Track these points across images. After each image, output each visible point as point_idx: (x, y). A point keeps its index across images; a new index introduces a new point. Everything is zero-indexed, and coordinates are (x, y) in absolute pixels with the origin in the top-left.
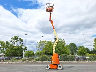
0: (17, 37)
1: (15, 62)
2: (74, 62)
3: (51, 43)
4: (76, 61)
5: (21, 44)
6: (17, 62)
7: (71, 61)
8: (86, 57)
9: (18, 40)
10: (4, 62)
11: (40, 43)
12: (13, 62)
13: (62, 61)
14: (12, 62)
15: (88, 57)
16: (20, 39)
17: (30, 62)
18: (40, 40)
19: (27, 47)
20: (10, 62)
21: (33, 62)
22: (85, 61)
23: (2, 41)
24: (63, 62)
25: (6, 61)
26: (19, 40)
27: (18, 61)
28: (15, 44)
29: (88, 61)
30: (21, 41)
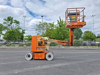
0: (10, 17)
2: (81, 47)
4: (83, 47)
5: (18, 27)
6: (12, 47)
7: (77, 47)
8: (96, 43)
9: (13, 22)
12: (9, 47)
13: (66, 47)
15: (99, 43)
16: (16, 21)
17: (28, 47)
18: (40, 22)
19: (24, 31)
20: (4, 47)
21: (31, 47)
22: (94, 47)
27: (14, 46)
28: (10, 26)
29: (97, 47)
30: (17, 23)
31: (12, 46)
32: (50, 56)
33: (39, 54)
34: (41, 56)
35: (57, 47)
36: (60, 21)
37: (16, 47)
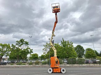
0: (22, 39)
1: (22, 65)
2: (84, 65)
3: (58, 46)
4: (86, 65)
5: (27, 47)
7: (80, 65)
8: (97, 61)
10: (11, 66)
11: (46, 45)
12: (20, 66)
14: (18, 66)
15: (99, 61)
17: (37, 65)
18: (47, 43)
20: (16, 66)
21: (40, 65)
22: (96, 64)
23: (8, 44)
24: (72, 65)
25: (12, 65)
26: (24, 43)
27: (25, 65)
28: (21, 47)
29: (98, 65)
30: (27, 43)
31: (23, 65)
32: (63, 71)
33: (57, 69)
34: (58, 71)
35: (63, 65)
36: (63, 42)
37: (27, 65)
